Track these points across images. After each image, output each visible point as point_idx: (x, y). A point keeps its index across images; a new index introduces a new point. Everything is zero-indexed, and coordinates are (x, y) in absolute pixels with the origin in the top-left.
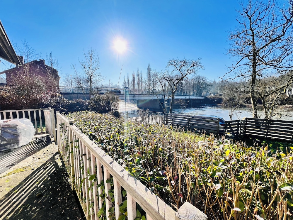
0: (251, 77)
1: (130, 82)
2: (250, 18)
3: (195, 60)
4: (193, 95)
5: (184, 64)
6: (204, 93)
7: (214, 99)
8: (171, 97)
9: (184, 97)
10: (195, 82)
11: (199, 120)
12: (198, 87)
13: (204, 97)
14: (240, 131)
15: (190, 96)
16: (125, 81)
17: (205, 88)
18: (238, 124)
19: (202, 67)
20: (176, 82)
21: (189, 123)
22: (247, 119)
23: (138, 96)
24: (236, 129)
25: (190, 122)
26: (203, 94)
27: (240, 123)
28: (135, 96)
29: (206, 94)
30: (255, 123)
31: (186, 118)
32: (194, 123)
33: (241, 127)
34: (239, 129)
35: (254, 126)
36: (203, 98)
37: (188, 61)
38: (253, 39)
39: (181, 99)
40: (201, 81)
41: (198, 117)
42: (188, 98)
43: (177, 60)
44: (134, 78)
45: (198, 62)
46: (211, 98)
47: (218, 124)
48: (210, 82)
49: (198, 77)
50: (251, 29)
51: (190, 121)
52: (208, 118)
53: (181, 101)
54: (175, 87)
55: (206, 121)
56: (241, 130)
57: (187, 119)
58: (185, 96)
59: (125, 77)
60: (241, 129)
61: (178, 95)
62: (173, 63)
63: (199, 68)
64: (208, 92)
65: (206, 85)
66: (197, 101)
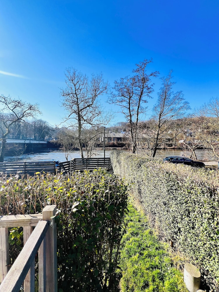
0: (78, 128)
2: (75, 85)
3: (32, 104)
4: (35, 139)
5: (19, 105)
6: (47, 137)
7: (56, 143)
8: (2, 141)
9: (22, 142)
10: (36, 126)
11: (36, 165)
12: (40, 131)
13: (47, 142)
15: (31, 141)
17: (47, 133)
18: (69, 164)
19: (40, 113)
20: (8, 123)
22: (75, 159)
24: (68, 168)
25: (26, 169)
26: (45, 139)
27: (70, 163)
29: (49, 139)
30: (82, 162)
31: (22, 165)
32: (31, 169)
33: (71, 166)
34: (70, 167)
35: (82, 164)
36: (45, 142)
37: (24, 103)
38: (77, 101)
39: (16, 144)
40: (43, 125)
41: (36, 163)
42: (27, 142)
43: (9, 98)
45: (36, 106)
46: (53, 143)
47: (55, 167)
48: (53, 127)
49: (39, 121)
50: (76, 94)
52: (45, 162)
53: (17, 146)
54: (7, 129)
55: (43, 165)
57: (23, 167)
58: (24, 140)
61: (14, 139)
62: (3, 100)
63: (37, 112)
64: (50, 137)
65: (49, 129)
66: (39, 146)
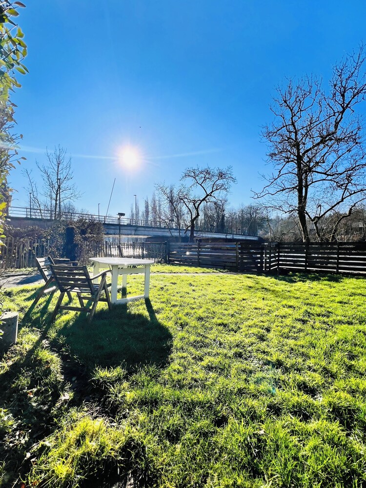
1: (140, 214)
5: (208, 176)
9: (223, 236)
13: (257, 238)
14: (266, 260)
15: (234, 235)
16: (133, 212)
19: (234, 180)
21: (199, 259)
23: (144, 229)
28: (139, 229)
32: (205, 253)
36: (255, 239)
38: (296, 136)
42: (229, 236)
44: (147, 207)
45: (228, 172)
47: (237, 252)
51: (200, 255)
56: (265, 258)
58: (226, 234)
59: (132, 205)
60: (266, 256)
62: (193, 174)
63: (230, 181)
